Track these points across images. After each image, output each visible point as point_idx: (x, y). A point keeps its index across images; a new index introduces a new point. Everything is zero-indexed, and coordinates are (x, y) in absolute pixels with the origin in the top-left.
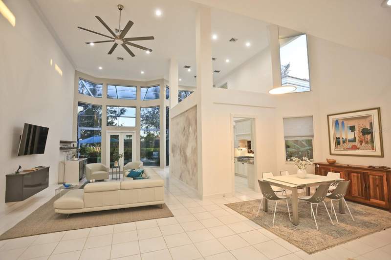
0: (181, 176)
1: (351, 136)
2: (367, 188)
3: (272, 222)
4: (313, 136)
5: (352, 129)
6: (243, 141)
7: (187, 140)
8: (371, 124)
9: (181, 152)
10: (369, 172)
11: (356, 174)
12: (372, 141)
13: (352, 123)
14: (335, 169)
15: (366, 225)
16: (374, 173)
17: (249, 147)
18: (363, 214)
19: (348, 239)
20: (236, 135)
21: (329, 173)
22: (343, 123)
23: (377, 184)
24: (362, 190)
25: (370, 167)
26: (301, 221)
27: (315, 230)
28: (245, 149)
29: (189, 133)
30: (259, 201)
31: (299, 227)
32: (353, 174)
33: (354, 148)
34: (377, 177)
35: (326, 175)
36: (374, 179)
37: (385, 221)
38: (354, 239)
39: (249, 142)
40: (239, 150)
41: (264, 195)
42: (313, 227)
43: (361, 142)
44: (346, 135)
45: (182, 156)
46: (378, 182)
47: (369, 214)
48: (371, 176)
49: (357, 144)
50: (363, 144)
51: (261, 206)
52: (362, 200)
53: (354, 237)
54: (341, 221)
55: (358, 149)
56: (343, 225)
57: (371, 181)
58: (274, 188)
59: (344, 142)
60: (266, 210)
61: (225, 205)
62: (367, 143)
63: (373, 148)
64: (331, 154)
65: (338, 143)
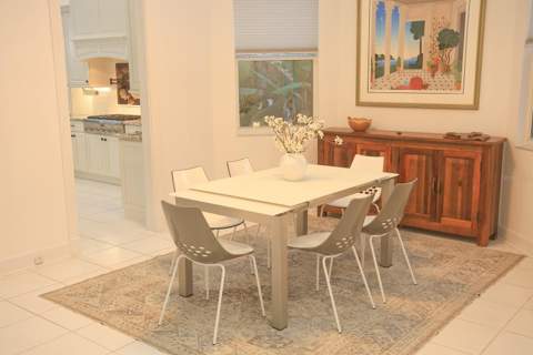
1: (411, 51)
2: (438, 190)
3: (210, 332)
4: (316, 49)
5: (417, 29)
6: (100, 63)
8: (463, 16)
10: (445, 149)
11: (416, 157)
12: (459, 66)
13: (418, 14)
14: (372, 146)
15: (442, 289)
16: (457, 150)
17: (123, 83)
18: (429, 261)
19: (413, 345)
20: (76, 42)
21: (359, 159)
22: (395, 12)
23: (460, 179)
24: (426, 197)
25: (450, 135)
26: (293, 312)
27: (334, 335)
28: (109, 91)
30: (164, 262)
31: (292, 332)
32: (409, 157)
33: (417, 84)
34: (462, 161)
35: (346, 163)
36: (456, 167)
37: (476, 271)
38: (427, 339)
39: (122, 67)
40: (86, 93)
42: (328, 326)
43: (434, 69)
44: (401, 50)
46: (462, 174)
47: (441, 257)
48: (449, 160)
49: (423, 74)
50: (438, 74)
51: (173, 282)
52: (423, 223)
53: (425, 335)
54: (390, 289)
55: (425, 87)
56: (394, 302)
57: (448, 171)
58: (212, 219)
59: (393, 69)
60: (188, 291)
61: (42, 296)
62: (447, 70)
63: (458, 84)
64: (359, 104)
65: (378, 72)
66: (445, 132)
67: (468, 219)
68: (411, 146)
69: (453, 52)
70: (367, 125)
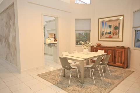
0: (6, 58)
1: (109, 30)
2: (115, 58)
3: (68, 84)
4: (90, 31)
5: (110, 26)
6: (51, 34)
7: (9, 31)
8: (119, 24)
9: (5, 40)
10: (117, 49)
11: (110, 51)
12: (119, 33)
13: (110, 23)
14: (101, 48)
15: (117, 77)
16: (119, 49)
18: (114, 72)
19: (111, 89)
20: (47, 30)
21: (99, 51)
22: (106, 23)
23: (120, 55)
24: (113, 58)
25: (117, 47)
26: (85, 81)
27: (94, 86)
28: (52, 39)
29: (10, 26)
30: (60, 70)
31: (85, 85)
32: (109, 51)
33: (110, 37)
34: (120, 52)
35: (96, 51)
36: (119, 53)
37: (124, 74)
38: (114, 88)
41: (63, 67)
42: (93, 84)
43: (114, 34)
44: (107, 30)
45: (7, 43)
46: (120, 54)
47: (116, 71)
48: (117, 51)
49: (112, 35)
50: (114, 35)
51: (61, 73)
52: (112, 64)
53: (114, 87)
54: (106, 77)
55: (112, 37)
56: (107, 79)
57: (117, 54)
58: (69, 61)
59: (105, 34)
60: (64, 76)
61: (37, 75)
62: (116, 34)
63: (119, 37)
64: (99, 41)
65: (102, 35)
66: (116, 46)
67: (121, 63)
68: (109, 49)
69: (117, 31)
70: (100, 45)
